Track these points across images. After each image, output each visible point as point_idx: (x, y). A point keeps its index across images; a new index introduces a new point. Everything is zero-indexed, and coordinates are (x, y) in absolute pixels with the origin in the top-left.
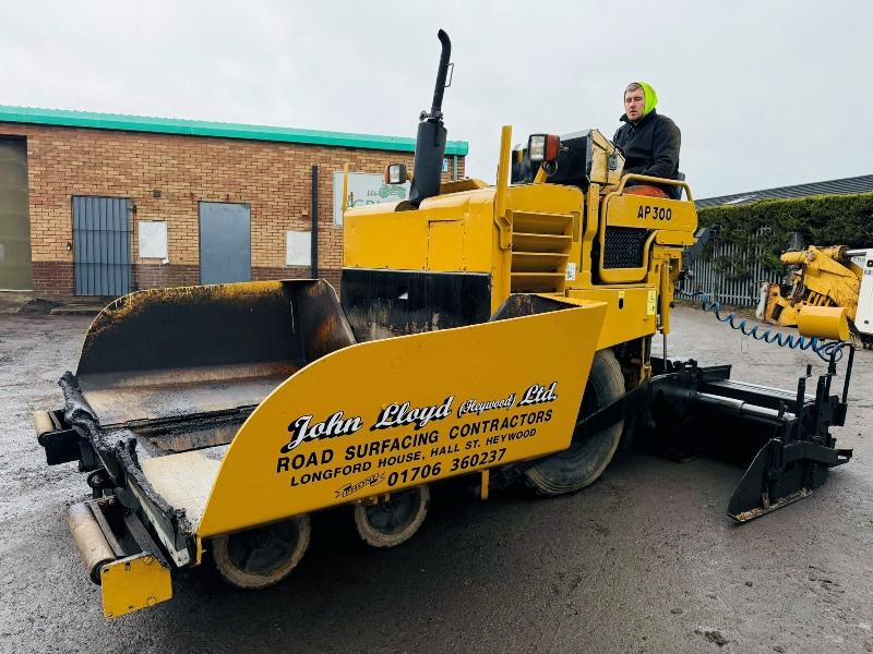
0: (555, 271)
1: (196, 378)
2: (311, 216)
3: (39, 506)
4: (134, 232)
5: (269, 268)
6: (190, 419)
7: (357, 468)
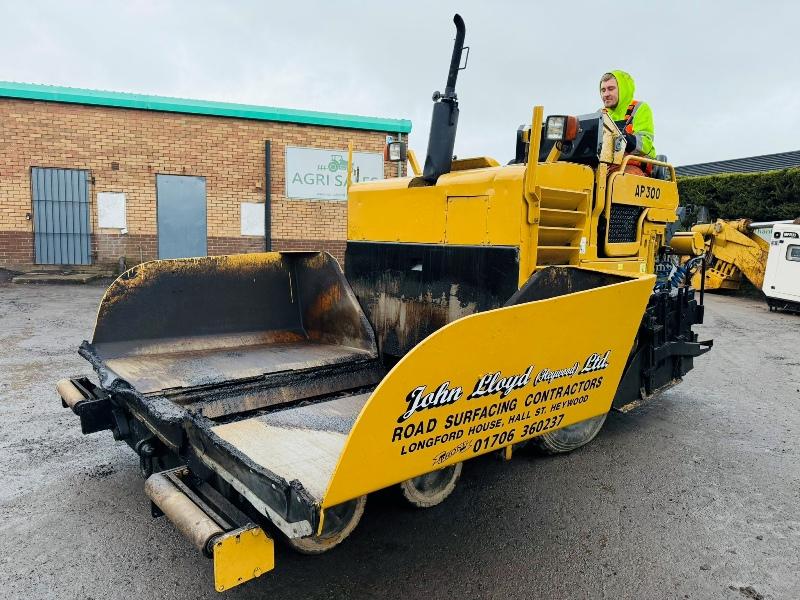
0: (569, 245)
1: (206, 346)
2: (264, 188)
3: (52, 480)
4: (91, 203)
5: (225, 238)
6: (221, 387)
7: (453, 436)
